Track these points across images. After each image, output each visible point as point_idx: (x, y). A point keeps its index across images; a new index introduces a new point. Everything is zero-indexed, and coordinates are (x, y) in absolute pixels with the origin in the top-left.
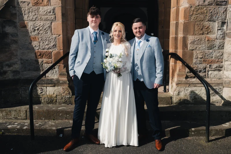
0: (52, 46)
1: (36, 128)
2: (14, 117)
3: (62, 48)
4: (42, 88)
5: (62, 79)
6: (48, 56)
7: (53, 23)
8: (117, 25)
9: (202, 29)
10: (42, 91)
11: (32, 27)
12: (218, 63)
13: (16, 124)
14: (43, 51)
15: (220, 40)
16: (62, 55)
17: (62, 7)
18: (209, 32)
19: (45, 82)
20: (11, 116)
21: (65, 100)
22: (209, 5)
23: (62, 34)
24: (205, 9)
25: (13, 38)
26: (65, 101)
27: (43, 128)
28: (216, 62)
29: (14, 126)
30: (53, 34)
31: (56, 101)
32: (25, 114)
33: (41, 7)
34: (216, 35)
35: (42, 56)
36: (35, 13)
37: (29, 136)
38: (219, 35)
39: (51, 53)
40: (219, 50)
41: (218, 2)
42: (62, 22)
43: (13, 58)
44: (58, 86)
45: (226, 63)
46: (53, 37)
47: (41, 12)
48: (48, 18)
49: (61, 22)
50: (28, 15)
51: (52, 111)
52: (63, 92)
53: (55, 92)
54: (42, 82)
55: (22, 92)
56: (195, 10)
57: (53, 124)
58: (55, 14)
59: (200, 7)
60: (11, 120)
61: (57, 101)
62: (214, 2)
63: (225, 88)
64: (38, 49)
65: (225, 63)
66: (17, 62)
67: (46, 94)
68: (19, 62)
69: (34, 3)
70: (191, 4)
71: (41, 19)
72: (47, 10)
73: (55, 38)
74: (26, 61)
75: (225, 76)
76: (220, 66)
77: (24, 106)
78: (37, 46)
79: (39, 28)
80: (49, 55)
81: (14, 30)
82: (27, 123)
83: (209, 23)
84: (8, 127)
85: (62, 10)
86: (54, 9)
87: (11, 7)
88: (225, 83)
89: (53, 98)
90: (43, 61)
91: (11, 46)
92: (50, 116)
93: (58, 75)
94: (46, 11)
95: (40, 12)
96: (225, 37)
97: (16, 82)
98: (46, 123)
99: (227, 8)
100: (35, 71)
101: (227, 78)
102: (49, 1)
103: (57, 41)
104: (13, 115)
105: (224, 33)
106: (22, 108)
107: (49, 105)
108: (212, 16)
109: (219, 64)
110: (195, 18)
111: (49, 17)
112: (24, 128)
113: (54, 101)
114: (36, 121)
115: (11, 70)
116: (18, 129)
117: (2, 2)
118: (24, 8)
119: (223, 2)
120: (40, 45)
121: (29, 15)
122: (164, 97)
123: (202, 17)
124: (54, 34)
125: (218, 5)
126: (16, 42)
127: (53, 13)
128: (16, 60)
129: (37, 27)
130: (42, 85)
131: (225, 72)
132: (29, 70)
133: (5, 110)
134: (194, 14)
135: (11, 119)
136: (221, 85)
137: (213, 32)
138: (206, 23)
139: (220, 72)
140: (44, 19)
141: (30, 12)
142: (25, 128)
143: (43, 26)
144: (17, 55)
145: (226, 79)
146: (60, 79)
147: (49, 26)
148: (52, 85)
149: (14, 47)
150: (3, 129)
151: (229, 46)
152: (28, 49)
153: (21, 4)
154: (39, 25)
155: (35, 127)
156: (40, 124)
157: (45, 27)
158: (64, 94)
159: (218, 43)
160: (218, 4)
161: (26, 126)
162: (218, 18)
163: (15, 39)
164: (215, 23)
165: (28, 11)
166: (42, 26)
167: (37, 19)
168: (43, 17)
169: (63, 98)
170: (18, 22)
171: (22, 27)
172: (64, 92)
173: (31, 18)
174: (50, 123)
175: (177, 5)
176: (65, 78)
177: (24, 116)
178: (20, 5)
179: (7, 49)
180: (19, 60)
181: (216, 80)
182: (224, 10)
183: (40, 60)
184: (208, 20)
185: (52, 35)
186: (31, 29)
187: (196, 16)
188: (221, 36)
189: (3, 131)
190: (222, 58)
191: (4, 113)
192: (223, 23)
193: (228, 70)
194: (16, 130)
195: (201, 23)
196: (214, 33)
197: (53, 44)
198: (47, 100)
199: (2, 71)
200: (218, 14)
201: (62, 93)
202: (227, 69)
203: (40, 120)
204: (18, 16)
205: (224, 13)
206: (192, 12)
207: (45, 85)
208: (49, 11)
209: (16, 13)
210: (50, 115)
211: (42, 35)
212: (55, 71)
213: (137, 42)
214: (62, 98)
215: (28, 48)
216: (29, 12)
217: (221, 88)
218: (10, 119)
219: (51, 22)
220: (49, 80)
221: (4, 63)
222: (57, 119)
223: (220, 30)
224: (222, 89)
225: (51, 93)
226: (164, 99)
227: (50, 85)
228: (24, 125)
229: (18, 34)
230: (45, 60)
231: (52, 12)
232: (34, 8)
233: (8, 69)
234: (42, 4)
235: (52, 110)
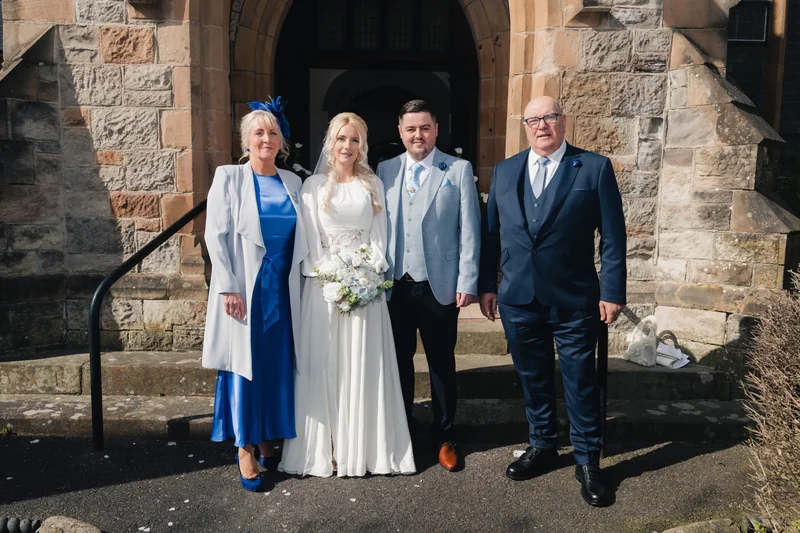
0: (162, 181)
1: (108, 418)
2: (43, 388)
3: (190, 188)
4: (131, 302)
5: (190, 276)
6: (149, 209)
7: (165, 114)
8: (347, 121)
9: (595, 138)
10: (129, 313)
11: (102, 124)
12: (640, 235)
13: (51, 405)
14: (134, 193)
15: (647, 169)
16: (190, 206)
17: (193, 67)
18: (615, 147)
19: (140, 286)
20: (35, 383)
21: (198, 338)
22: (614, 69)
23: (191, 146)
24: (603, 80)
25: (45, 156)
26: (199, 341)
27: (131, 416)
28: (634, 233)
29: (42, 411)
30: (164, 145)
31: (171, 343)
32: (78, 378)
33: (130, 68)
34: (635, 155)
35: (132, 209)
36: (112, 84)
37: (87, 439)
38: (644, 157)
39: (158, 199)
40: (644, 200)
41: (641, 61)
42: (192, 111)
43: (43, 215)
44: (177, 299)
45: (665, 236)
46: (164, 154)
47: (131, 80)
48: (152, 100)
49: (189, 112)
50: (90, 89)
51: (159, 370)
52: (193, 315)
53: (167, 316)
54: (130, 286)
55: (70, 313)
56: (575, 82)
57: (161, 406)
58: (171, 88)
59: (590, 74)
60: (34, 397)
61: (175, 341)
62: (629, 61)
63: (659, 307)
64: (120, 189)
65: (662, 236)
66: (57, 224)
67: (141, 320)
68: (62, 227)
69: (110, 53)
70: (564, 67)
71: (131, 99)
72: (148, 75)
73: (171, 156)
74: (84, 222)
75: (660, 274)
76: (647, 245)
77: (76, 356)
78: (117, 180)
79: (123, 128)
80: (152, 207)
81: (47, 130)
82: (83, 403)
83: (616, 120)
84: (24, 413)
85: (192, 77)
86: (168, 74)
87: (41, 64)
88: (660, 294)
89: (160, 334)
90: (133, 224)
91: (40, 177)
92: (151, 384)
93: (178, 264)
94: (146, 79)
95: (128, 82)
96: (660, 160)
97: (51, 285)
98: (138, 403)
99: (665, 80)
100: (109, 251)
101: (665, 278)
102: (154, 50)
103: (177, 165)
104: (42, 380)
105: (658, 151)
106: (67, 361)
107: (150, 353)
108: (623, 101)
109: (644, 239)
110: (576, 107)
111: (154, 96)
112: (73, 417)
113: (165, 342)
114: (108, 399)
115: (37, 250)
116: (56, 422)
117: (13, 50)
118: (80, 66)
119: (654, 61)
120: (127, 176)
121: (95, 90)
122: (487, 333)
123: (595, 103)
124: (168, 147)
125: (641, 70)
126: (54, 167)
127: (166, 83)
128: (54, 219)
129: (116, 124)
130: (130, 293)
131: (662, 263)
132: (92, 250)
133: (17, 367)
134: (572, 96)
135: (37, 393)
136: (648, 298)
137: (627, 146)
138: (608, 123)
139: (646, 262)
140: (138, 102)
141: (97, 80)
142: (76, 417)
143: (136, 121)
144: (55, 206)
145: (664, 282)
146: (182, 276)
147: (152, 124)
148: (161, 296)
149: (46, 180)
150: (11, 421)
151: (671, 189)
152: (90, 188)
153: (71, 57)
154: (122, 118)
155: (107, 416)
156: (121, 408)
157: (142, 125)
158: (196, 321)
159: (642, 178)
160: (642, 68)
161: (80, 411)
162: (640, 106)
163: (50, 157)
164: (631, 120)
165: (92, 76)
166: (133, 122)
167: (118, 102)
168: (135, 95)
169: (192, 333)
170: (59, 107)
171: (72, 124)
172: (195, 316)
173: (100, 97)
174: (151, 403)
175: (525, 67)
176: (199, 275)
177: (74, 383)
178: (66, 60)
179: (26, 188)
180: (61, 219)
181: (637, 286)
182: (659, 84)
183: (124, 221)
184: (613, 114)
185: (162, 148)
186: (101, 128)
187: (579, 100)
188: (650, 158)
189: (9, 425)
190: (653, 222)
191: (14, 376)
192: (656, 122)
193: (671, 255)
194: (50, 422)
195: (593, 122)
196: (630, 151)
197: (165, 174)
198: (145, 340)
199: (10, 250)
200: (641, 97)
201: (188, 320)
202: (666, 254)
203: (122, 397)
204: (62, 92)
205: (656, 92)
206: (567, 88)
207: (139, 295)
208: (153, 78)
209: (56, 82)
210: (149, 382)
211: (133, 146)
212: (168, 255)
213: (410, 169)
214: (189, 334)
215: (90, 186)
216: (94, 81)
217: (648, 308)
218: (32, 392)
219: (161, 111)
220: (150, 278)
221: (18, 228)
222: (172, 393)
223: (646, 140)
224: (652, 309)
225: (157, 318)
226: (487, 338)
227: (154, 295)
228: (73, 409)
229: (61, 143)
230: (139, 220)
231: (162, 80)
232: (109, 68)
233: (28, 247)
234: (134, 59)
235: (156, 366)
